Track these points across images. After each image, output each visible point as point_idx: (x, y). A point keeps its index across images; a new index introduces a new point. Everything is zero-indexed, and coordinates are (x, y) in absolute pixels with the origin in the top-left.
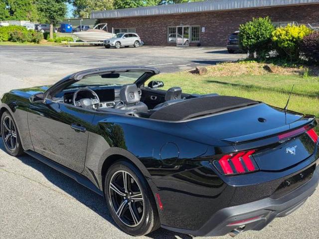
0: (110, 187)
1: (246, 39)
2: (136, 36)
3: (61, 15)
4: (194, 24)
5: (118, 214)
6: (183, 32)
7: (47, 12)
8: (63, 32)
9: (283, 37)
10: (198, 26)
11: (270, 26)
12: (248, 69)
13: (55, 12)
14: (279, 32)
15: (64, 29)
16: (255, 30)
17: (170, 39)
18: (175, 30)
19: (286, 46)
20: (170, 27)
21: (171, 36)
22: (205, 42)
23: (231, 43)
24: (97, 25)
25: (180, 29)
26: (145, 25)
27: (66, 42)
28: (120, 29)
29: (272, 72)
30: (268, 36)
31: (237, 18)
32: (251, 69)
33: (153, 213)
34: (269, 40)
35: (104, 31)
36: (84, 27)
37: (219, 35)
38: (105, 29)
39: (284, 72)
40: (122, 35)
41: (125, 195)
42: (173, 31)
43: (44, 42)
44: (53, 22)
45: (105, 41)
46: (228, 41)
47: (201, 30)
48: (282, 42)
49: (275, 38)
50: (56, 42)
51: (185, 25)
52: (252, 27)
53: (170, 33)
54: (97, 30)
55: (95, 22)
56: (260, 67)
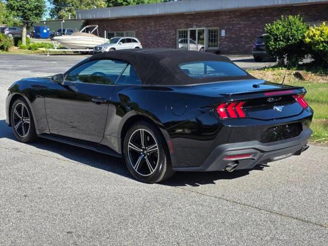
0: (129, 146)
1: (274, 41)
2: (136, 41)
3: (37, 15)
4: (211, 26)
5: (136, 168)
6: (197, 36)
7: (19, 10)
8: (38, 37)
9: (317, 38)
10: (216, 28)
11: (302, 26)
12: (275, 77)
13: (30, 10)
14: (312, 32)
15: (38, 34)
16: (284, 30)
17: (180, 46)
18: (187, 33)
19: (322, 49)
20: (179, 30)
21: (182, 42)
22: (226, 49)
23: (258, 48)
24: (85, 28)
25: (193, 33)
26: (148, 27)
27: (44, 49)
28: (115, 33)
29: (304, 80)
30: (300, 38)
31: (266, 18)
32: (278, 76)
33: (165, 158)
34: (302, 42)
35: (93, 35)
36: (66, 31)
37: (243, 39)
38: (95, 33)
39: (318, 80)
40: (118, 40)
41: (142, 150)
42: (183, 35)
43: (14, 50)
44: (27, 23)
45: (96, 48)
46: (254, 47)
47: (220, 34)
48: (316, 45)
49: (308, 40)
50: (29, 49)
51: (199, 27)
52: (280, 27)
53: (180, 37)
54: (85, 33)
55: (82, 24)
56: (290, 74)
